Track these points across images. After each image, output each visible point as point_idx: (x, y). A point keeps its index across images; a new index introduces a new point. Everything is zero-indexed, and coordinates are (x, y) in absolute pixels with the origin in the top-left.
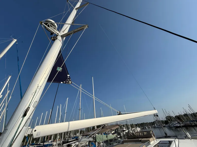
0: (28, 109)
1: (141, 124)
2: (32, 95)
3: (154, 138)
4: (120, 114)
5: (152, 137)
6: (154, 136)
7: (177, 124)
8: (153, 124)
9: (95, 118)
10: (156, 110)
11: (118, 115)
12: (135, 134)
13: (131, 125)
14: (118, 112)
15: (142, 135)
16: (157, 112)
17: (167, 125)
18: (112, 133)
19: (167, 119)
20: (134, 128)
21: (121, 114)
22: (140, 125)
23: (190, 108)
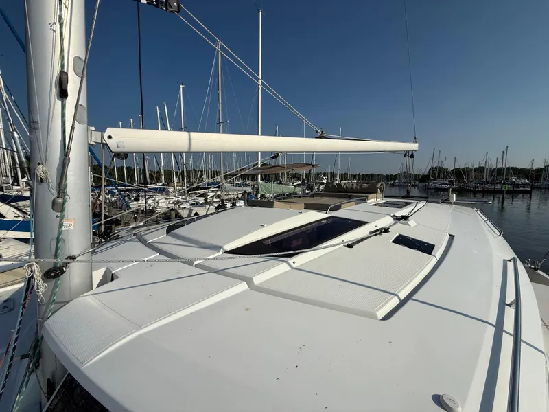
0: (64, 76)
1: (367, 175)
2: (54, 31)
3: (379, 195)
4: (321, 137)
5: (377, 193)
6: (382, 192)
7: (446, 184)
8: (391, 179)
9: (258, 134)
10: (417, 145)
11: (316, 138)
12: (343, 185)
13: (342, 174)
14: (317, 132)
15: (358, 188)
16: (416, 148)
17: (420, 185)
18: (296, 184)
19: (429, 172)
20: (347, 181)
21: (325, 138)
22: (361, 177)
23: (505, 157)
